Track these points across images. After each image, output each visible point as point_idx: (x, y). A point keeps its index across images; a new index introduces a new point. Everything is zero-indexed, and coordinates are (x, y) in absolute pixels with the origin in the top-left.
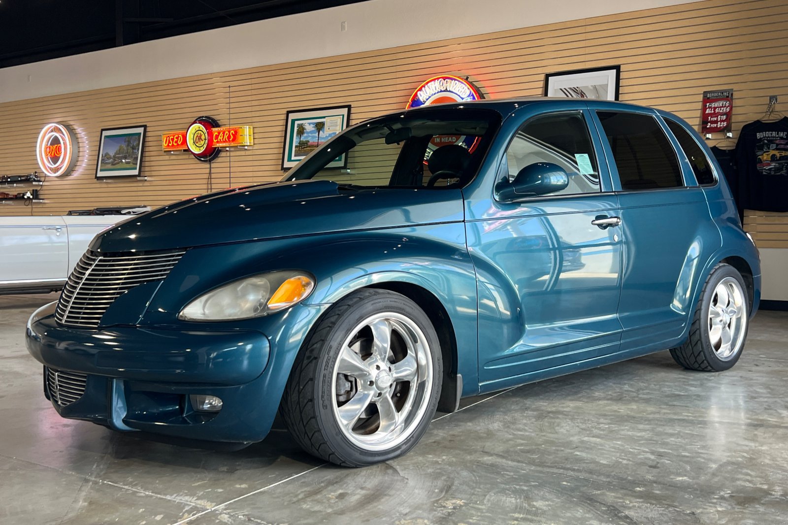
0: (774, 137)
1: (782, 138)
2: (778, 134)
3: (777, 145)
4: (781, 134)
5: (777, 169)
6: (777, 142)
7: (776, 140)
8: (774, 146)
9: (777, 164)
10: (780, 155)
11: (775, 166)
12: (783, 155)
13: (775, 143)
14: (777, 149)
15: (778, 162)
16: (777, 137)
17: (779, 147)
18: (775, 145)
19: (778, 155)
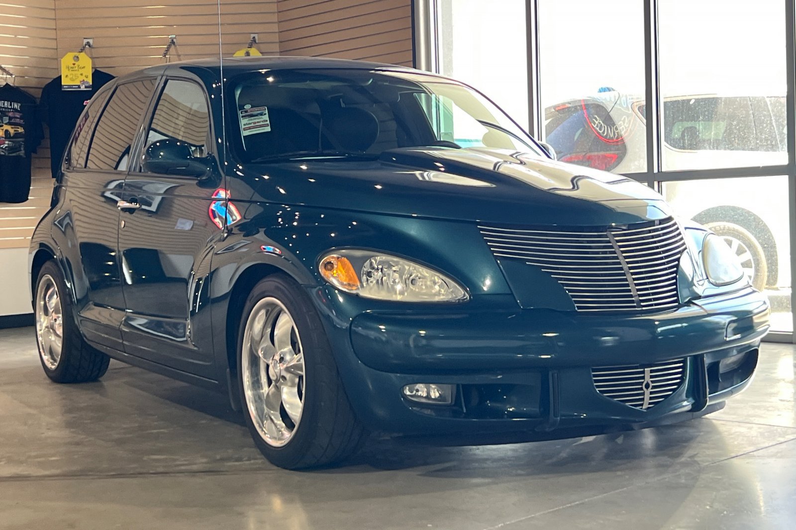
0: (6, 108)
1: (15, 110)
2: (11, 105)
3: (10, 118)
4: (16, 106)
5: (10, 149)
6: (11, 114)
7: (8, 112)
8: (6, 120)
9: (10, 143)
10: (15, 131)
11: (8, 144)
12: (20, 131)
13: (7, 116)
14: (9, 124)
15: (12, 140)
16: (10, 109)
17: (13, 121)
18: (8, 118)
19: (12, 131)
